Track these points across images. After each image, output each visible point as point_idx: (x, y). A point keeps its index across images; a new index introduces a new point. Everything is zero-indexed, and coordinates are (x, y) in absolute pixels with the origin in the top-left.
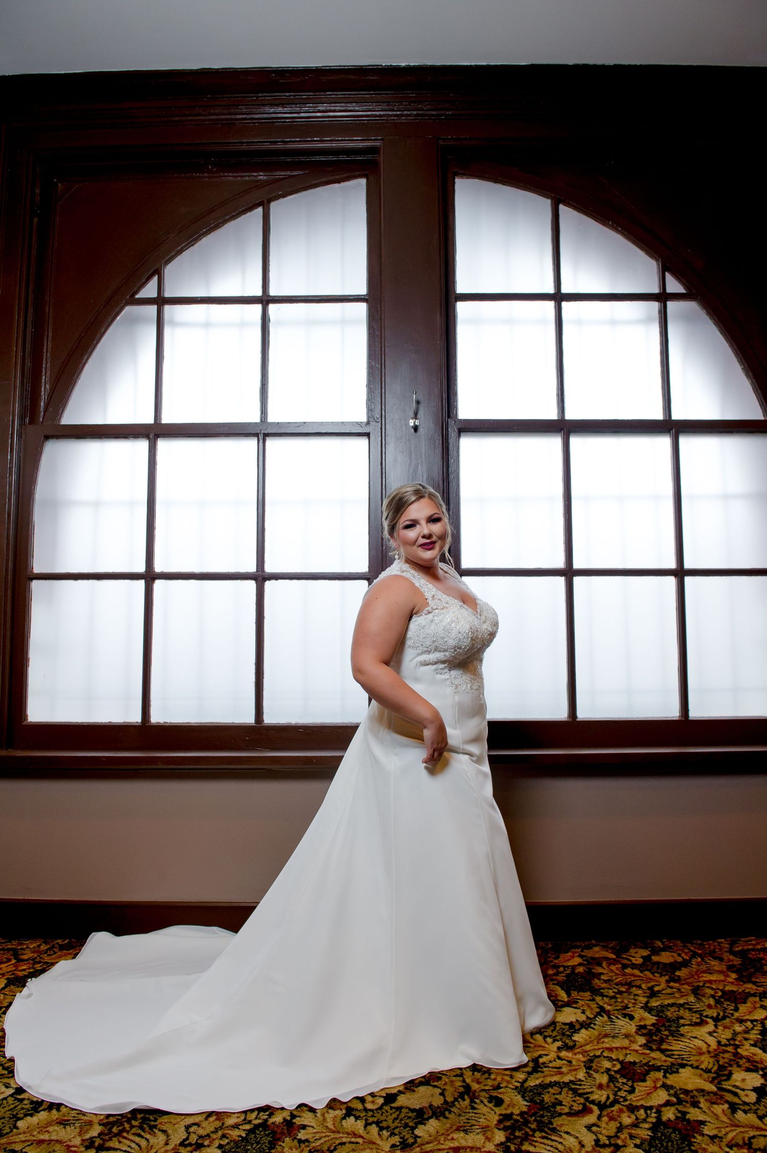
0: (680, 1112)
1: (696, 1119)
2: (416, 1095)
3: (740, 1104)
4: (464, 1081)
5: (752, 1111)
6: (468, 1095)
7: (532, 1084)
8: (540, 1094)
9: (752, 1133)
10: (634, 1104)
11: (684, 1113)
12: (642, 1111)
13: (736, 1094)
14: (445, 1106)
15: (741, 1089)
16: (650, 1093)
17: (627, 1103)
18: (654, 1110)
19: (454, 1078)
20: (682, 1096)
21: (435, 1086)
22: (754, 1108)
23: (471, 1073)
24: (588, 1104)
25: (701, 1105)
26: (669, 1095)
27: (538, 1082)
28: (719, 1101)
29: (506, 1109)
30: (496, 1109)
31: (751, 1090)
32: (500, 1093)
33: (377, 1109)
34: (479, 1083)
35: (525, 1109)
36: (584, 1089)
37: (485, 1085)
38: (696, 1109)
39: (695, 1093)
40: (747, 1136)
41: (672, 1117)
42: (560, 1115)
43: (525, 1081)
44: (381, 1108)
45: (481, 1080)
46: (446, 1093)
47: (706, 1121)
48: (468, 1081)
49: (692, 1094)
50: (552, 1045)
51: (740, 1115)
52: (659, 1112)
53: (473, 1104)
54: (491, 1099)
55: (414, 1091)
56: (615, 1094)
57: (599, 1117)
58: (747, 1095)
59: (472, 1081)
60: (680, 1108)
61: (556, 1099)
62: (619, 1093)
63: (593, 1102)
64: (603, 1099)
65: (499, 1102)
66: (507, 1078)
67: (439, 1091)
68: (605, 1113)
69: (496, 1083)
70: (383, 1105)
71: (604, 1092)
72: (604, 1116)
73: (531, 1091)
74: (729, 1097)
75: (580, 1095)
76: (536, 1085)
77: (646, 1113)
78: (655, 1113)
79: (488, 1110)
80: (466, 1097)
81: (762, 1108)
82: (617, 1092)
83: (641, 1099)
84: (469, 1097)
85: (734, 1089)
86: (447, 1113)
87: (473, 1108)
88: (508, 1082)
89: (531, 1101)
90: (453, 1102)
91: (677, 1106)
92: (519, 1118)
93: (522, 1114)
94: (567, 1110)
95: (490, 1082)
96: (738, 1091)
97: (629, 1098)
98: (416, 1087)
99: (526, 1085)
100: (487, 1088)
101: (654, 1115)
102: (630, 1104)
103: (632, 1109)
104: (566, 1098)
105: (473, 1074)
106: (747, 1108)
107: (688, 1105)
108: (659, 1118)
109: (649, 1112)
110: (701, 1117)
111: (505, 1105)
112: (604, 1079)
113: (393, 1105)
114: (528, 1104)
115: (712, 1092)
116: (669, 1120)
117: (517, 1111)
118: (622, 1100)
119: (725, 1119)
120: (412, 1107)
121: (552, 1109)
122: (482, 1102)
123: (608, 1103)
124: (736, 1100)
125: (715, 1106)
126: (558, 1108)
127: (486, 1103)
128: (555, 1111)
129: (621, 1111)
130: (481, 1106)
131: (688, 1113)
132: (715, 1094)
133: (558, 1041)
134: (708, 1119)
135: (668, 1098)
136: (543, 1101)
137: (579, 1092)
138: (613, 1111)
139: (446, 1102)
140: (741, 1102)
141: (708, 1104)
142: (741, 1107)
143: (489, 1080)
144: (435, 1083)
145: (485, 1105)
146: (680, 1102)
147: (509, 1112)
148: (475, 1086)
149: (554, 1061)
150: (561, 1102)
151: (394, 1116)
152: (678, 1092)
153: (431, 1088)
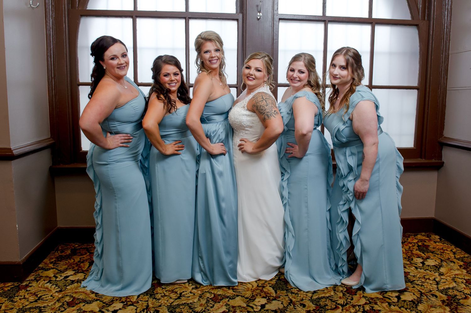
0: (371, 306)
1: (377, 309)
2: (272, 304)
4: (289, 298)
5: (396, 305)
6: (292, 303)
8: (319, 302)
10: (354, 304)
11: (373, 307)
12: (357, 307)
13: (390, 299)
14: (284, 308)
15: (391, 297)
16: (359, 300)
17: (351, 304)
18: (362, 306)
19: (285, 297)
20: (370, 300)
21: (279, 300)
22: (397, 304)
23: (291, 294)
24: (337, 305)
25: (378, 304)
26: (366, 300)
28: (384, 302)
29: (307, 309)
30: (304, 309)
31: (395, 297)
32: (304, 302)
33: (259, 311)
34: (295, 298)
35: (314, 308)
36: (335, 299)
37: (297, 299)
38: (377, 305)
39: (375, 299)
41: (369, 309)
42: (328, 310)
43: (312, 297)
44: (260, 310)
46: (284, 303)
47: (381, 310)
48: (291, 297)
51: (392, 307)
52: (363, 307)
53: (295, 307)
54: (301, 304)
55: (271, 303)
56: (346, 301)
57: (342, 310)
58: (394, 299)
60: (371, 305)
61: (325, 303)
62: (348, 300)
63: (339, 304)
64: (342, 303)
65: (304, 306)
66: (305, 296)
67: (281, 302)
68: (344, 308)
69: (301, 298)
71: (342, 300)
72: (344, 310)
73: (315, 301)
74: (388, 300)
75: (334, 301)
76: (316, 298)
77: (359, 308)
78: (362, 307)
79: (301, 309)
81: (400, 304)
82: (347, 299)
83: (356, 302)
84: (293, 304)
86: (286, 311)
87: (295, 309)
88: (306, 297)
89: (316, 305)
90: (287, 306)
91: (369, 305)
92: (313, 312)
93: (314, 310)
94: (330, 308)
95: (299, 298)
96: (390, 297)
97: (351, 302)
101: (362, 308)
102: (352, 304)
103: (354, 306)
104: (329, 303)
106: (395, 304)
107: (373, 304)
108: (364, 309)
109: (360, 307)
110: (379, 309)
111: (307, 307)
112: (341, 295)
113: (265, 309)
114: (315, 306)
115: (381, 298)
116: (368, 310)
117: (312, 309)
118: (349, 303)
119: (387, 309)
120: (272, 310)
121: (324, 308)
122: (298, 306)
123: (344, 304)
124: (390, 301)
125: (383, 304)
126: (327, 307)
127: (300, 306)
128: (325, 308)
129: (350, 307)
130: (298, 308)
131: (374, 307)
132: (382, 299)
134: (381, 309)
135: (365, 301)
136: (320, 305)
137: (333, 300)
138: (347, 307)
139: (284, 306)
140: (392, 302)
141: (380, 303)
142: (392, 304)
144: (278, 299)
145: (299, 307)
146: (370, 303)
147: (309, 309)
148: (294, 300)
150: (327, 305)
152: (369, 299)
153: (277, 301)
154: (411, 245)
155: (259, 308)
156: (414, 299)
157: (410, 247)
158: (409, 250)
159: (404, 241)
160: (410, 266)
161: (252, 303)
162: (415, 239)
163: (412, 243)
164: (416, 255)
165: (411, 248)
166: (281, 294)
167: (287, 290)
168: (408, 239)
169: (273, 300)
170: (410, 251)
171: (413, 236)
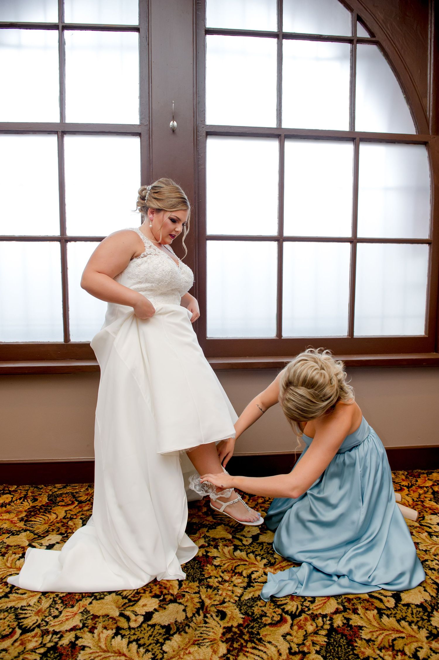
0: (345, 618)
1: (356, 624)
2: (166, 612)
3: (384, 610)
4: (200, 598)
5: (393, 615)
6: (203, 610)
7: (247, 598)
8: (251, 607)
9: (394, 636)
10: (315, 613)
11: (348, 620)
12: (320, 619)
13: (381, 600)
14: (186, 622)
15: (384, 596)
16: (325, 603)
17: (310, 612)
18: (328, 618)
19: (194, 595)
20: (346, 604)
21: (180, 603)
22: (394, 612)
23: (205, 589)
24: (284, 614)
25: (359, 612)
26: (338, 603)
27: (250, 596)
28: (370, 607)
29: (228, 622)
30: (221, 623)
31: (391, 596)
32: (224, 607)
33: (137, 627)
34: (210, 599)
35: (241, 621)
36: (281, 601)
37: (214, 601)
38: (356, 616)
39: (355, 601)
40: (391, 638)
41: (341, 624)
42: (265, 625)
43: (242, 595)
44: (140, 626)
45: (212, 596)
46: (188, 609)
47: (363, 626)
48: (203, 597)
49: (353, 602)
50: (260, 562)
51: (385, 619)
52: (331, 619)
53: (205, 619)
54: (218, 613)
55: (165, 608)
56: (302, 605)
57: (292, 626)
58: (388, 601)
59: (206, 597)
60: (345, 614)
61: (262, 611)
62: (305, 604)
63: (287, 613)
64: (294, 609)
65: (222, 615)
66: (230, 593)
67: (183, 607)
68: (295, 622)
69: (222, 598)
70: (142, 623)
71: (294, 603)
72: (295, 625)
73: (245, 605)
74: (377, 603)
75: (279, 606)
76: (249, 599)
77: (323, 621)
78: (329, 620)
79: (216, 623)
80: (201, 612)
81: (399, 612)
82: (303, 602)
83: (320, 608)
84: (203, 613)
85: (380, 596)
86: (187, 628)
87: (206, 622)
88: (231, 597)
89: (246, 613)
90: (192, 617)
91: (343, 613)
92: (236, 630)
93: (239, 626)
94: (269, 621)
95: (218, 598)
96: (382, 597)
97: (311, 607)
98: (167, 605)
99: (242, 599)
100: (216, 603)
101: (328, 622)
102: (312, 613)
103: (314, 617)
104: (269, 610)
105: (207, 591)
106: (389, 612)
107: (351, 612)
108: (331, 625)
109: (325, 619)
110: (360, 623)
111: (227, 619)
113: (150, 623)
114: (243, 616)
115: (366, 600)
116: (339, 627)
117: (235, 624)
118: (306, 609)
119: (375, 623)
120: (163, 624)
121: (260, 621)
122: (212, 616)
123: (297, 613)
124: (381, 606)
125: (368, 612)
126: (264, 619)
127: (215, 617)
128: (261, 622)
129: (306, 619)
130: (211, 620)
131: (351, 619)
132: (368, 601)
133: (264, 558)
134: (364, 625)
135: (337, 606)
136: (253, 613)
137: (278, 603)
138: (300, 620)
139: (187, 617)
140: (385, 608)
141: (363, 610)
142: (385, 612)
143: (217, 596)
144: (181, 601)
145: (214, 619)
146: (345, 609)
147: (229, 625)
148: (208, 602)
149: (262, 576)
150: (266, 613)
151: (150, 633)
152: (344, 601)
153: (176, 604)
154: (421, 491)
155: (141, 619)
156: (426, 601)
157: (420, 495)
158: (419, 501)
159: (411, 483)
160: (420, 530)
161: (131, 609)
162: (429, 479)
163: (423, 487)
164: (430, 509)
165: (422, 496)
166: (187, 590)
167: (200, 581)
168: (417, 481)
169: (171, 601)
170: (419, 503)
171: (425, 475)
